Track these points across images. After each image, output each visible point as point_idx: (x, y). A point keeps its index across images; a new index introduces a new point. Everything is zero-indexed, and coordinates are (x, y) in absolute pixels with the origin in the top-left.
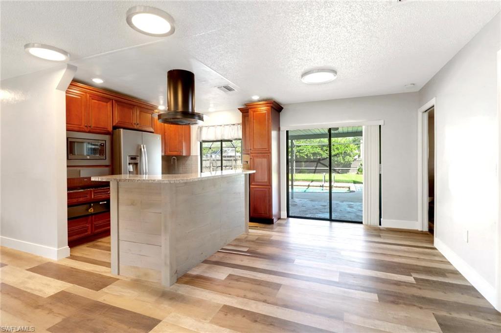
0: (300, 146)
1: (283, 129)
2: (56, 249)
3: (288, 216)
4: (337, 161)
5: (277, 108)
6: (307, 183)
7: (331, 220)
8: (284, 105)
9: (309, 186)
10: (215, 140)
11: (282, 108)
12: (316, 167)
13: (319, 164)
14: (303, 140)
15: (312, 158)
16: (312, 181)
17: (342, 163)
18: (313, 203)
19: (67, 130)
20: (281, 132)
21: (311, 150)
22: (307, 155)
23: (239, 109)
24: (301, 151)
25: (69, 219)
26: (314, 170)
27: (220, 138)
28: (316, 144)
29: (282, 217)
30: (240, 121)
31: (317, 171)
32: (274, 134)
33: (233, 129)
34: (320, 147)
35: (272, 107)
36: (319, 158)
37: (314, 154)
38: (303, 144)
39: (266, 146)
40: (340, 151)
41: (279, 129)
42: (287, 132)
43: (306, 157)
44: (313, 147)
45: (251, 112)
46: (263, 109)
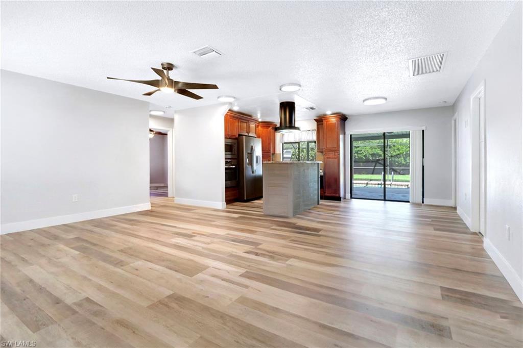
0: (358, 147)
1: (348, 133)
2: (221, 203)
3: (351, 198)
4: (398, 162)
5: (343, 118)
6: (366, 182)
7: (385, 200)
8: (349, 116)
9: (367, 184)
10: (294, 142)
11: (347, 118)
12: (375, 167)
13: (378, 164)
14: (362, 141)
15: (371, 158)
16: (371, 180)
17: (403, 164)
18: (371, 194)
19: (225, 138)
20: (346, 136)
21: (370, 151)
22: (365, 156)
23: (315, 120)
24: (359, 152)
25: (226, 188)
26: (372, 170)
27: (298, 141)
28: (376, 145)
29: (346, 198)
30: (315, 128)
31: (375, 171)
32: (341, 137)
33: (308, 134)
34: (379, 148)
35: (340, 118)
36: (378, 159)
37: (373, 155)
38: (361, 145)
39: (335, 146)
40: (401, 152)
41: (345, 134)
42: (351, 135)
43: (364, 158)
44: (372, 148)
45: (325, 122)
46: (333, 120)
